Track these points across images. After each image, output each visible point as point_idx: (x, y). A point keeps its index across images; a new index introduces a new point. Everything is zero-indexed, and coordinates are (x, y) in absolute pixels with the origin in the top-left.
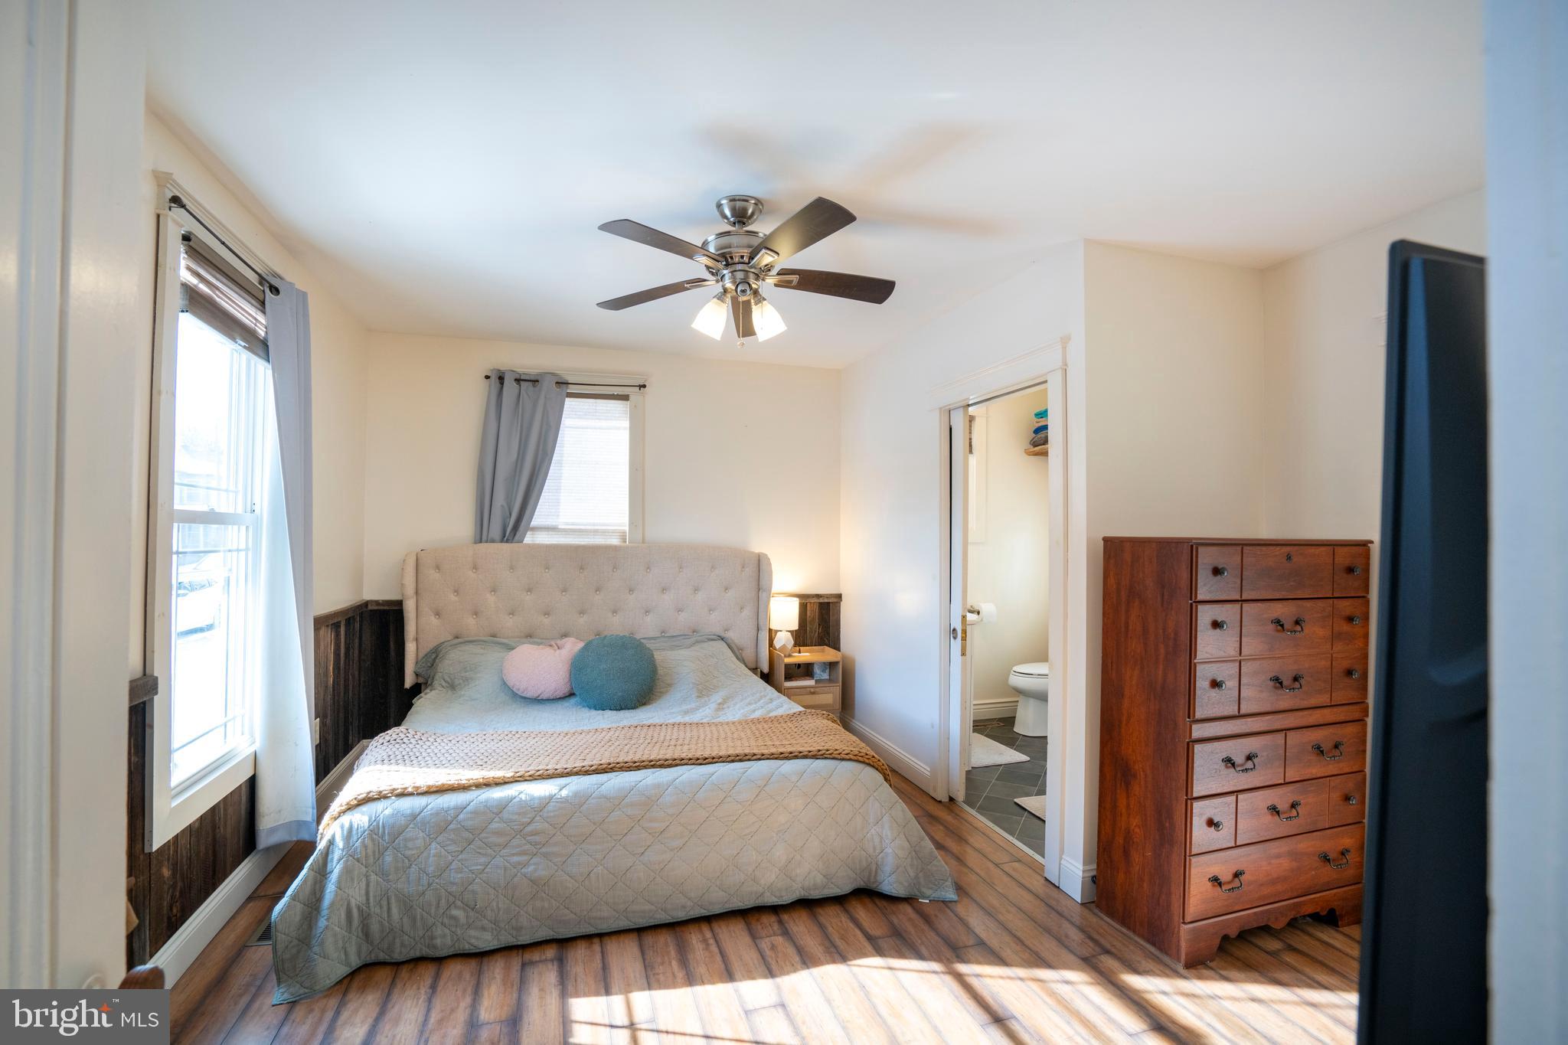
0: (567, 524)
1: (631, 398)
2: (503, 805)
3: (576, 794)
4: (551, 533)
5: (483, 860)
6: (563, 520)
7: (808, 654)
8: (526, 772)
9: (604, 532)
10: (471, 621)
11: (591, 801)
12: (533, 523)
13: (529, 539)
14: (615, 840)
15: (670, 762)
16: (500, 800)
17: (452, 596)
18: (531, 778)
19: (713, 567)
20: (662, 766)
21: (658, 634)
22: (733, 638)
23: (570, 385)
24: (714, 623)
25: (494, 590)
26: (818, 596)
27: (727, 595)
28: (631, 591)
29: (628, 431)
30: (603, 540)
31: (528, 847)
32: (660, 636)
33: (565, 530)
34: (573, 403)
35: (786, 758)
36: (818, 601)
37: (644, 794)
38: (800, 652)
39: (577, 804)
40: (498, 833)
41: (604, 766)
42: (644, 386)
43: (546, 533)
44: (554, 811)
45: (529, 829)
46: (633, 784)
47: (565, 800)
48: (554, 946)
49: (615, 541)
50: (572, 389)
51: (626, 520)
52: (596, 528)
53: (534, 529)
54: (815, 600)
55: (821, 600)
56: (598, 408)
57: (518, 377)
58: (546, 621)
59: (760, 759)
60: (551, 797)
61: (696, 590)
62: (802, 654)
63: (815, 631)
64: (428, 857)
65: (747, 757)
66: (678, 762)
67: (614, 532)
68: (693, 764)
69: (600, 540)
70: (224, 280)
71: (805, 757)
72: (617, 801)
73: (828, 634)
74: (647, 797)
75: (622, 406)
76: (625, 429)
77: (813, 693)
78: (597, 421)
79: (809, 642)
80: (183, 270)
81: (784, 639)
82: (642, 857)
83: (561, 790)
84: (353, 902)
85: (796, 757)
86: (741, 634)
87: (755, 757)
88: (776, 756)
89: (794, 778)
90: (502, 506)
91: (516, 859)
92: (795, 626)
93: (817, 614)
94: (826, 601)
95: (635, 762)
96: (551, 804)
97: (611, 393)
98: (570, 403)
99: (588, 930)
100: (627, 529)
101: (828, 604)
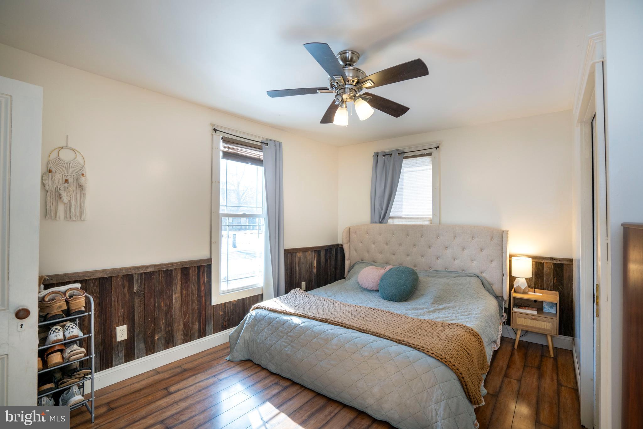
0: (406, 215)
1: (433, 154)
2: (285, 322)
3: (306, 326)
4: (399, 219)
5: (276, 340)
6: (404, 214)
7: (541, 294)
8: (299, 313)
9: (422, 219)
10: (367, 255)
11: (309, 331)
12: (391, 215)
13: (390, 222)
14: (313, 351)
15: (349, 326)
16: (285, 320)
17: (360, 244)
18: (300, 316)
19: (473, 238)
20: (345, 327)
21: (444, 270)
22: (486, 277)
23: (406, 153)
24: (475, 267)
25: (374, 243)
26: (552, 259)
27: (482, 253)
28: (430, 247)
29: (431, 170)
30: (421, 223)
31: (288, 341)
32: (445, 270)
33: (405, 218)
34: (407, 161)
35: (401, 343)
36: (552, 262)
37: (327, 336)
38: (535, 292)
39: (304, 331)
40: (281, 332)
41: (324, 319)
42: (438, 147)
43: (398, 219)
44: (297, 331)
45: (289, 334)
46: (325, 330)
47: (301, 328)
48: (291, 382)
49: (427, 223)
50: (406, 155)
51: (431, 213)
52: (418, 217)
53: (392, 218)
54: (549, 261)
55: (555, 262)
56: (417, 161)
57: (384, 154)
58: (394, 257)
59: (387, 339)
60: (298, 325)
61: (464, 249)
62: (536, 294)
63: (551, 281)
64: (264, 332)
65: (382, 336)
66: (352, 327)
67: (426, 218)
68: (358, 331)
69: (420, 222)
70: (242, 146)
71: (410, 346)
72: (317, 335)
73: (562, 284)
74: (328, 338)
75: (428, 159)
76: (430, 169)
77: (534, 319)
78: (417, 167)
79: (545, 287)
80: (222, 146)
81: (521, 282)
82: (321, 363)
83: (302, 323)
84: (246, 339)
85: (405, 345)
86: (491, 275)
87: (385, 337)
88: (395, 340)
89: (393, 355)
90: (378, 208)
91: (284, 343)
92: (529, 275)
93: (552, 270)
94: (559, 262)
95: (335, 322)
96: (297, 327)
97: (423, 153)
98: (405, 161)
99: (300, 382)
100: (431, 217)
101: (562, 265)
